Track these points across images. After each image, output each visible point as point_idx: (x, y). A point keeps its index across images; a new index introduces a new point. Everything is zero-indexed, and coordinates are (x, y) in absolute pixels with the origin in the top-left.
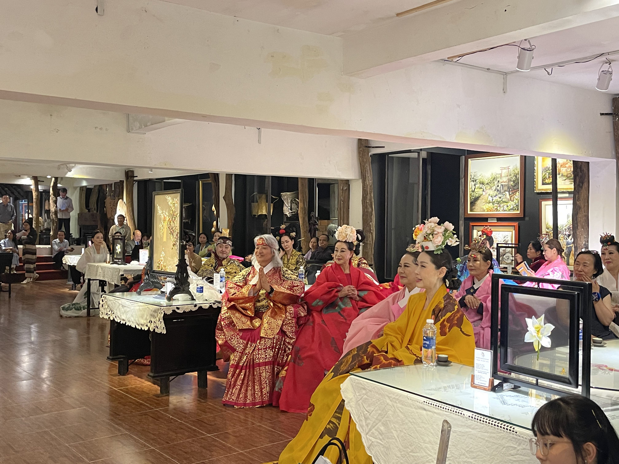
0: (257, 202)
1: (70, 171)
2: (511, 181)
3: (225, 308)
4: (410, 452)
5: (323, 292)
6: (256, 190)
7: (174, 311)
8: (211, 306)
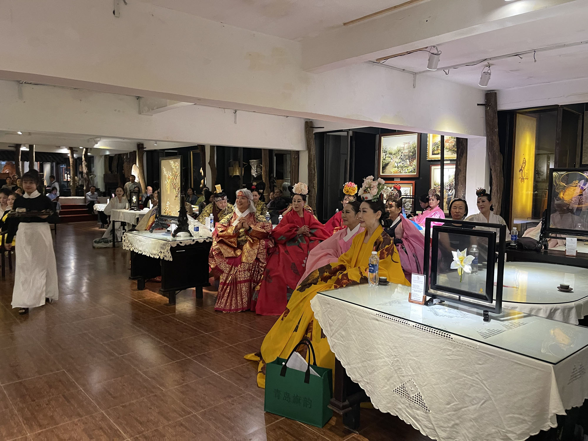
0: (233, 166)
1: (97, 144)
2: (410, 152)
3: (216, 242)
4: (366, 351)
5: (286, 231)
6: (231, 157)
7: (178, 244)
8: (205, 241)
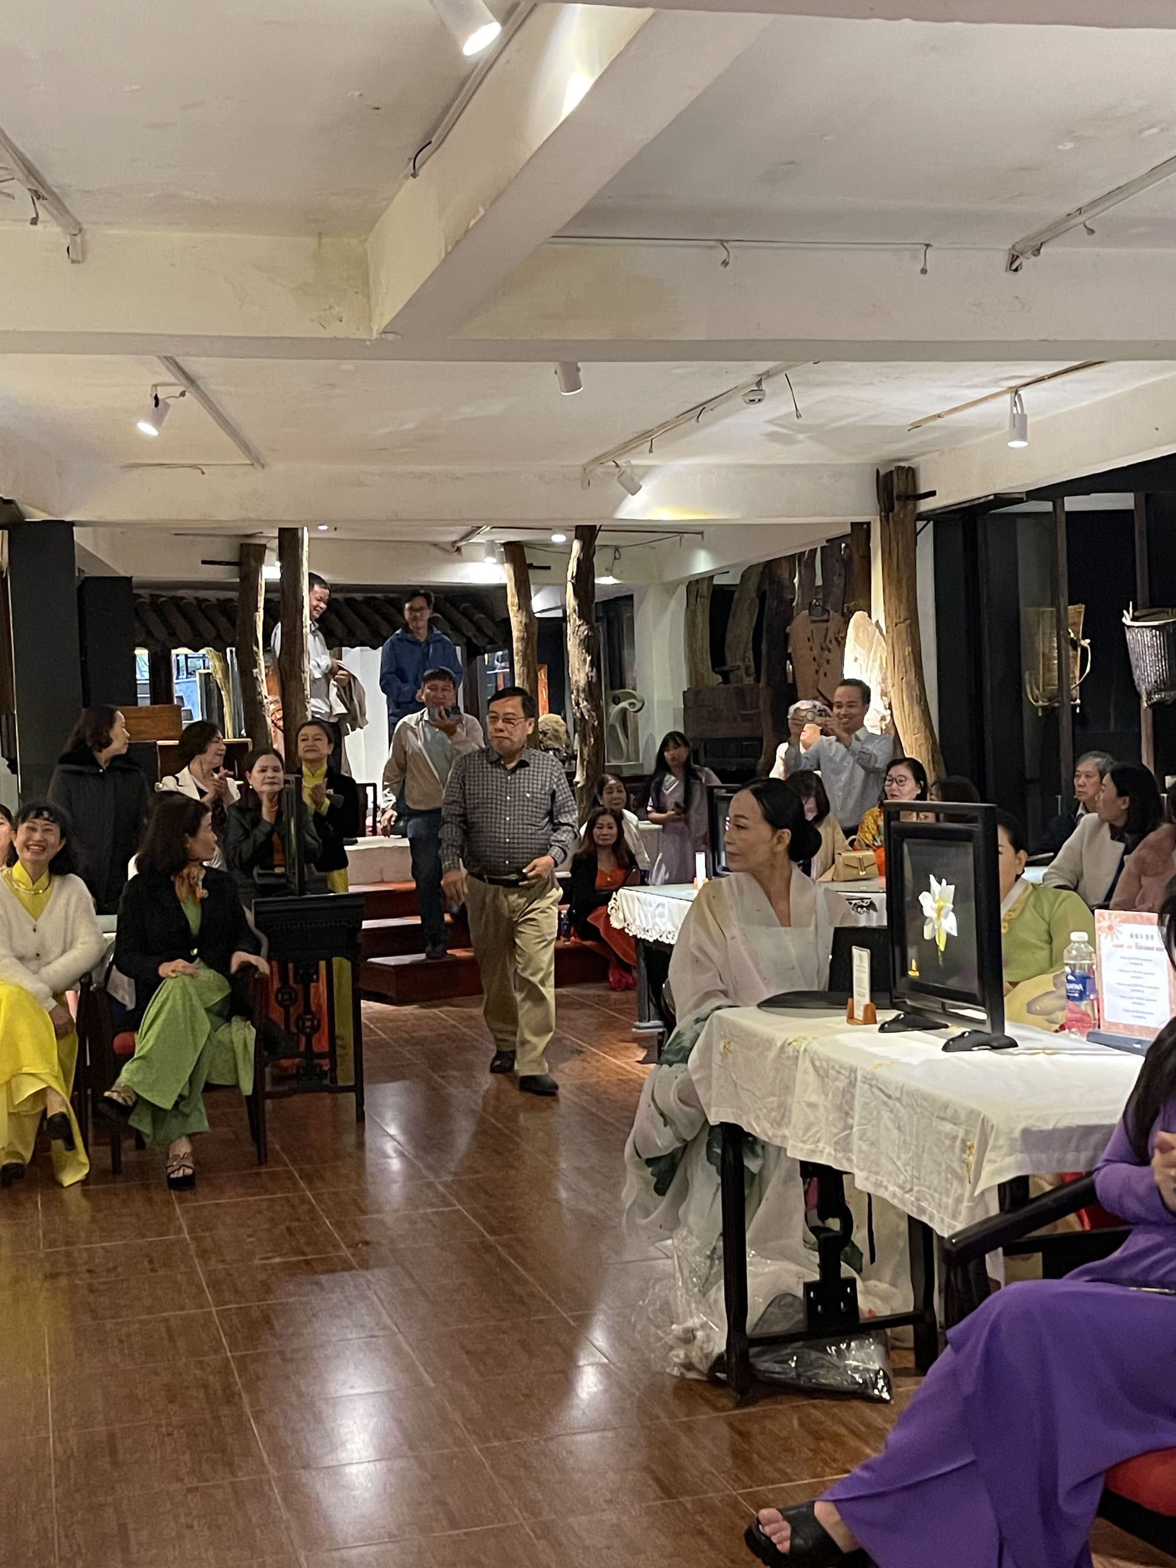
1: (636, 487)
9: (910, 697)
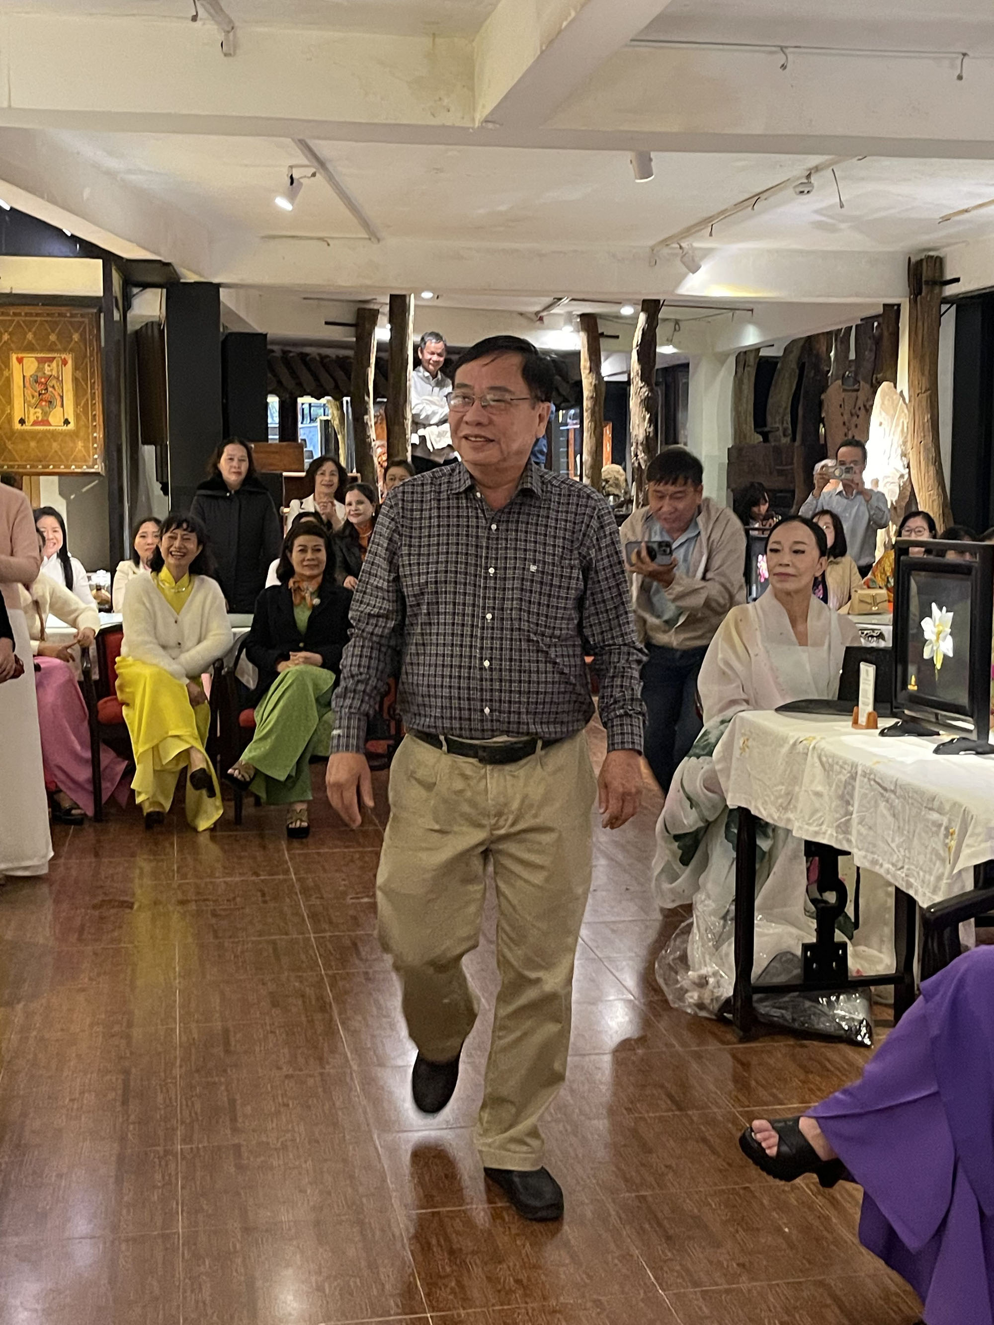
1: (694, 269)
9: (927, 459)
